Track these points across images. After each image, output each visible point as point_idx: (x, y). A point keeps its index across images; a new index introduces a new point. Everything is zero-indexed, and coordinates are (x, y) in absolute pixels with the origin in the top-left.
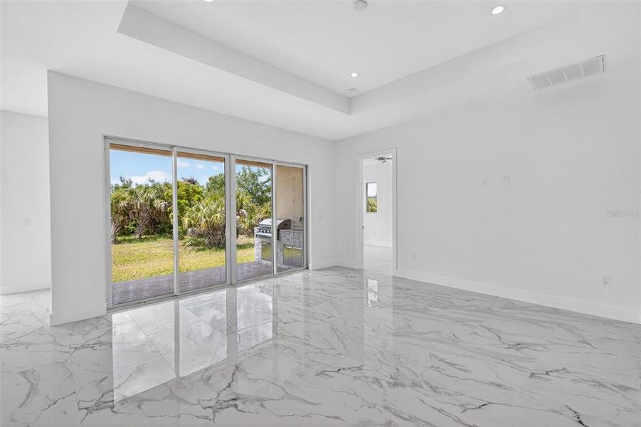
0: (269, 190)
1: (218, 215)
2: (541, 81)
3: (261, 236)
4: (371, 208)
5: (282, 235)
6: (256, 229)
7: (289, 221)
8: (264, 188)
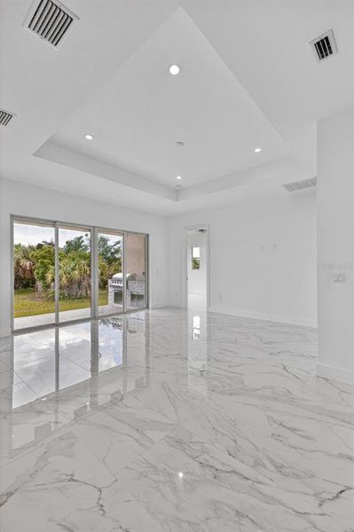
0: (117, 251)
1: (76, 272)
2: (290, 187)
3: (114, 287)
4: (196, 265)
5: (129, 285)
6: (110, 281)
7: (135, 274)
8: (113, 251)
